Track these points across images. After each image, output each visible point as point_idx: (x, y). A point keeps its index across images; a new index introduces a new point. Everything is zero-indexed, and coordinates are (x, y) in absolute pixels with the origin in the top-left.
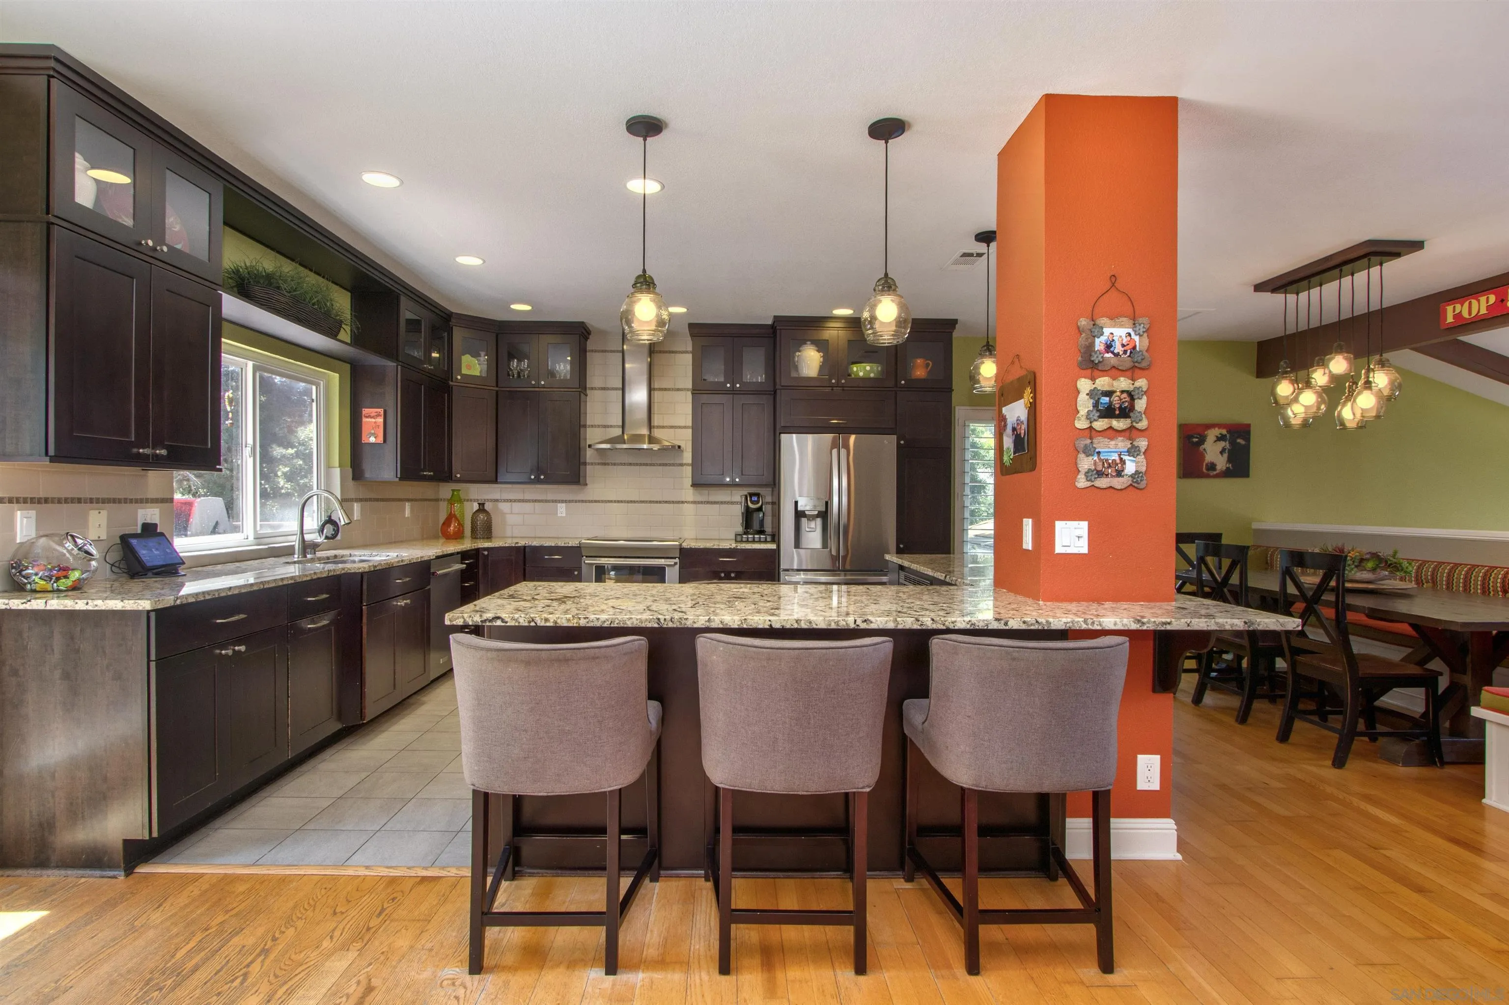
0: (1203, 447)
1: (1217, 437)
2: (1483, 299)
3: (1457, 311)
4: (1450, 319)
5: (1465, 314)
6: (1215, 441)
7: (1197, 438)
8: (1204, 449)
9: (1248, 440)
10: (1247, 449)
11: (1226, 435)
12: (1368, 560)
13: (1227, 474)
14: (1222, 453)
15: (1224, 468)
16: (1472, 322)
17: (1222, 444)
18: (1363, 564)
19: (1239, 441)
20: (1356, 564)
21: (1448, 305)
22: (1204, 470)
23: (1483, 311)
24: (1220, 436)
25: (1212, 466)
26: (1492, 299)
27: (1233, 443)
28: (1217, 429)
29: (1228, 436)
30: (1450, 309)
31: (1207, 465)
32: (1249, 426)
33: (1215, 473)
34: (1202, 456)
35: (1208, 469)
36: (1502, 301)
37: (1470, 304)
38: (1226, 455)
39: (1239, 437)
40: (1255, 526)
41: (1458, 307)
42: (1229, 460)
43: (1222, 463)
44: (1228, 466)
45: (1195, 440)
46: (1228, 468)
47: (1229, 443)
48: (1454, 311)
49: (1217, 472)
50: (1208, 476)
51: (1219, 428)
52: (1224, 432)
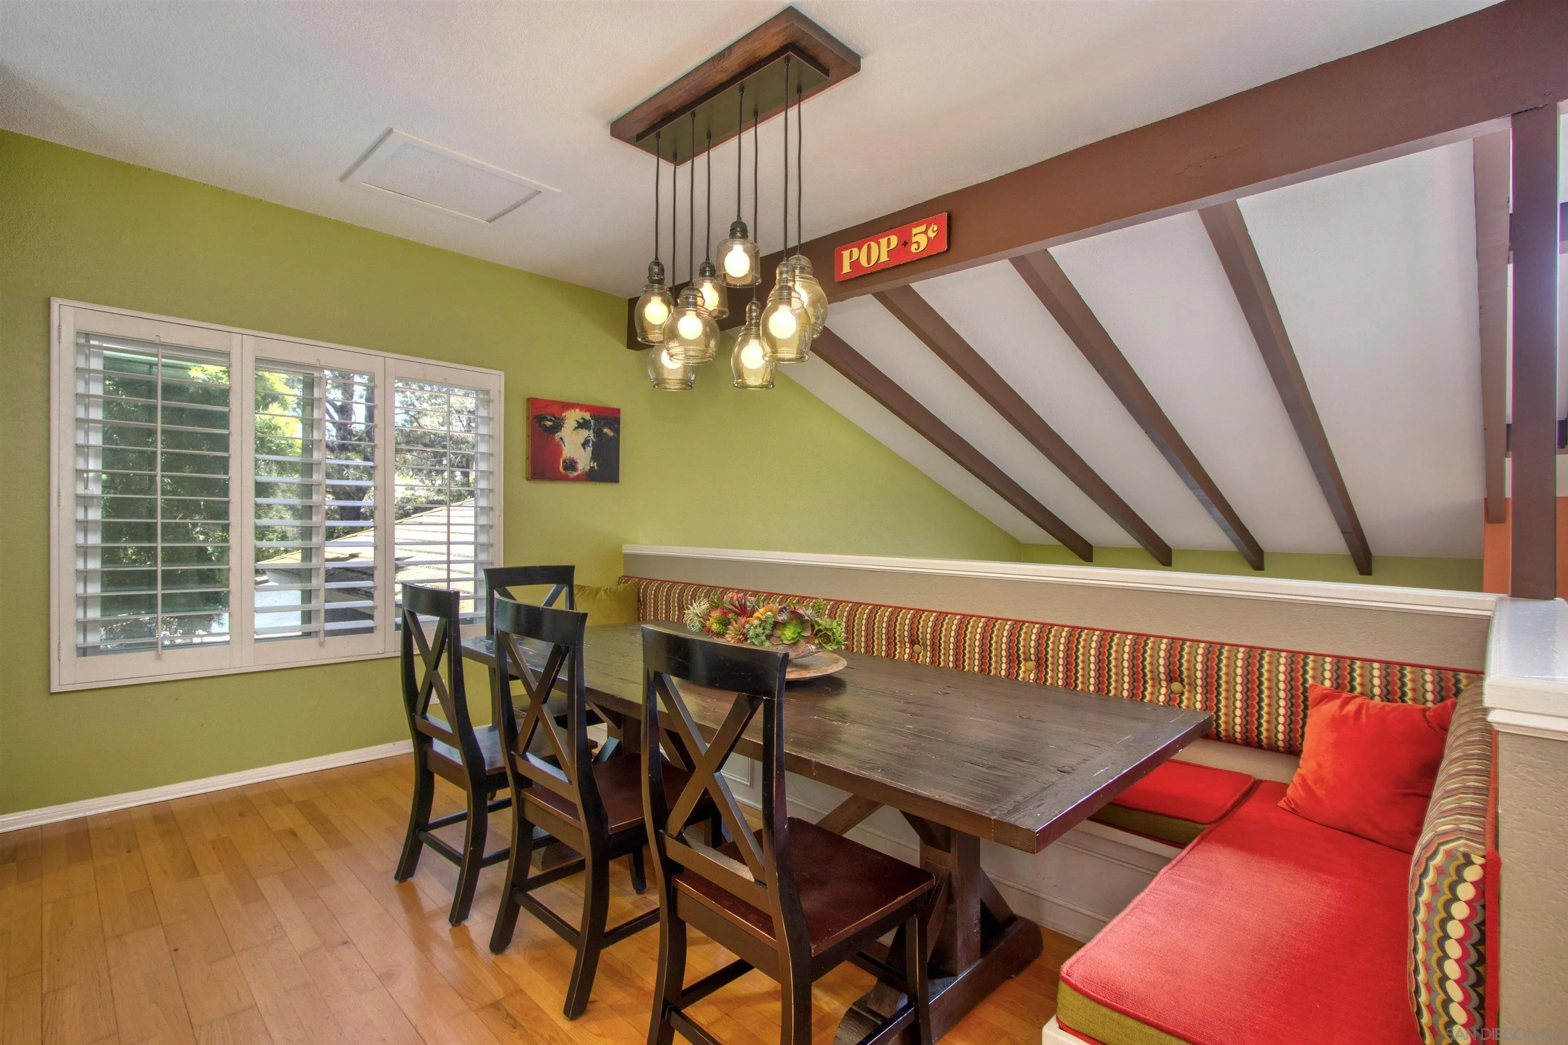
0: (558, 436)
1: (578, 422)
2: (884, 241)
3: (854, 258)
4: (846, 269)
5: (864, 263)
6: (576, 428)
7: (551, 420)
8: (561, 439)
9: (617, 431)
10: (615, 441)
11: (589, 422)
12: (784, 624)
13: (591, 476)
14: (584, 445)
15: (588, 468)
16: (871, 274)
17: (585, 433)
18: (778, 633)
19: (606, 430)
20: (767, 632)
21: (845, 249)
22: (561, 469)
23: (884, 258)
24: (581, 421)
25: (571, 465)
26: (894, 240)
27: (598, 433)
28: (577, 410)
29: (592, 422)
30: (846, 254)
31: (564, 461)
32: (618, 411)
33: (575, 474)
34: (558, 450)
35: (566, 468)
36: (905, 244)
37: (869, 247)
38: (589, 449)
39: (605, 426)
40: (627, 549)
41: (855, 251)
42: (594, 457)
43: (584, 460)
44: (592, 465)
45: (549, 423)
46: (592, 468)
47: (594, 432)
48: (851, 257)
49: (578, 473)
50: (565, 479)
51: (581, 410)
52: (587, 416)
